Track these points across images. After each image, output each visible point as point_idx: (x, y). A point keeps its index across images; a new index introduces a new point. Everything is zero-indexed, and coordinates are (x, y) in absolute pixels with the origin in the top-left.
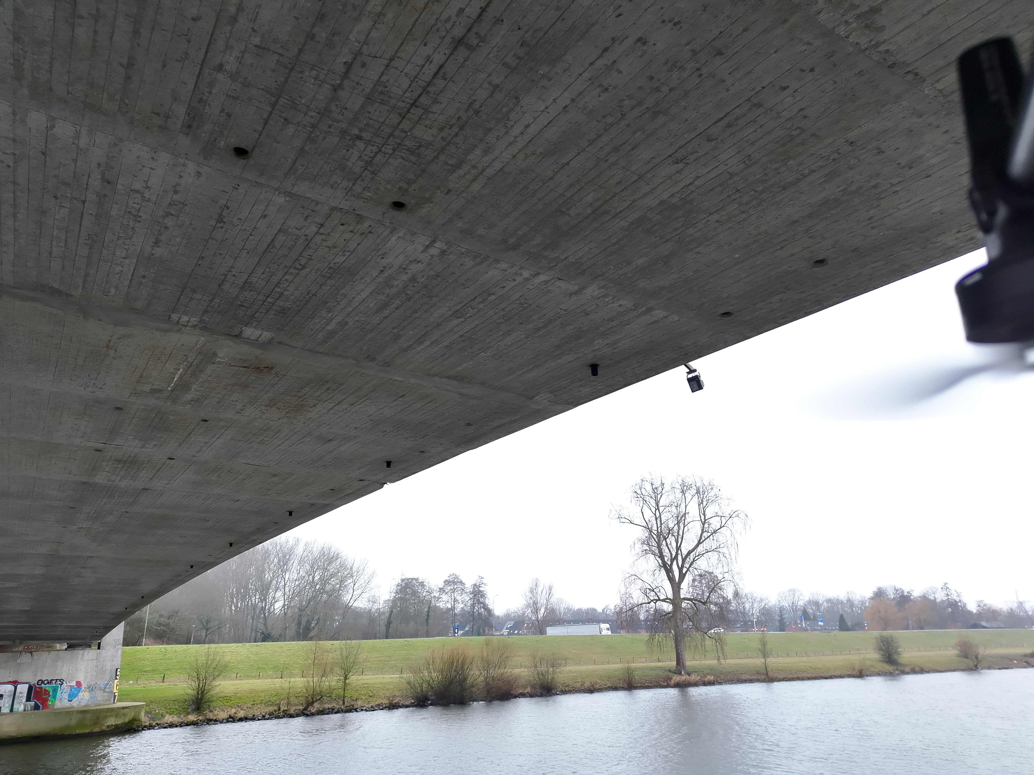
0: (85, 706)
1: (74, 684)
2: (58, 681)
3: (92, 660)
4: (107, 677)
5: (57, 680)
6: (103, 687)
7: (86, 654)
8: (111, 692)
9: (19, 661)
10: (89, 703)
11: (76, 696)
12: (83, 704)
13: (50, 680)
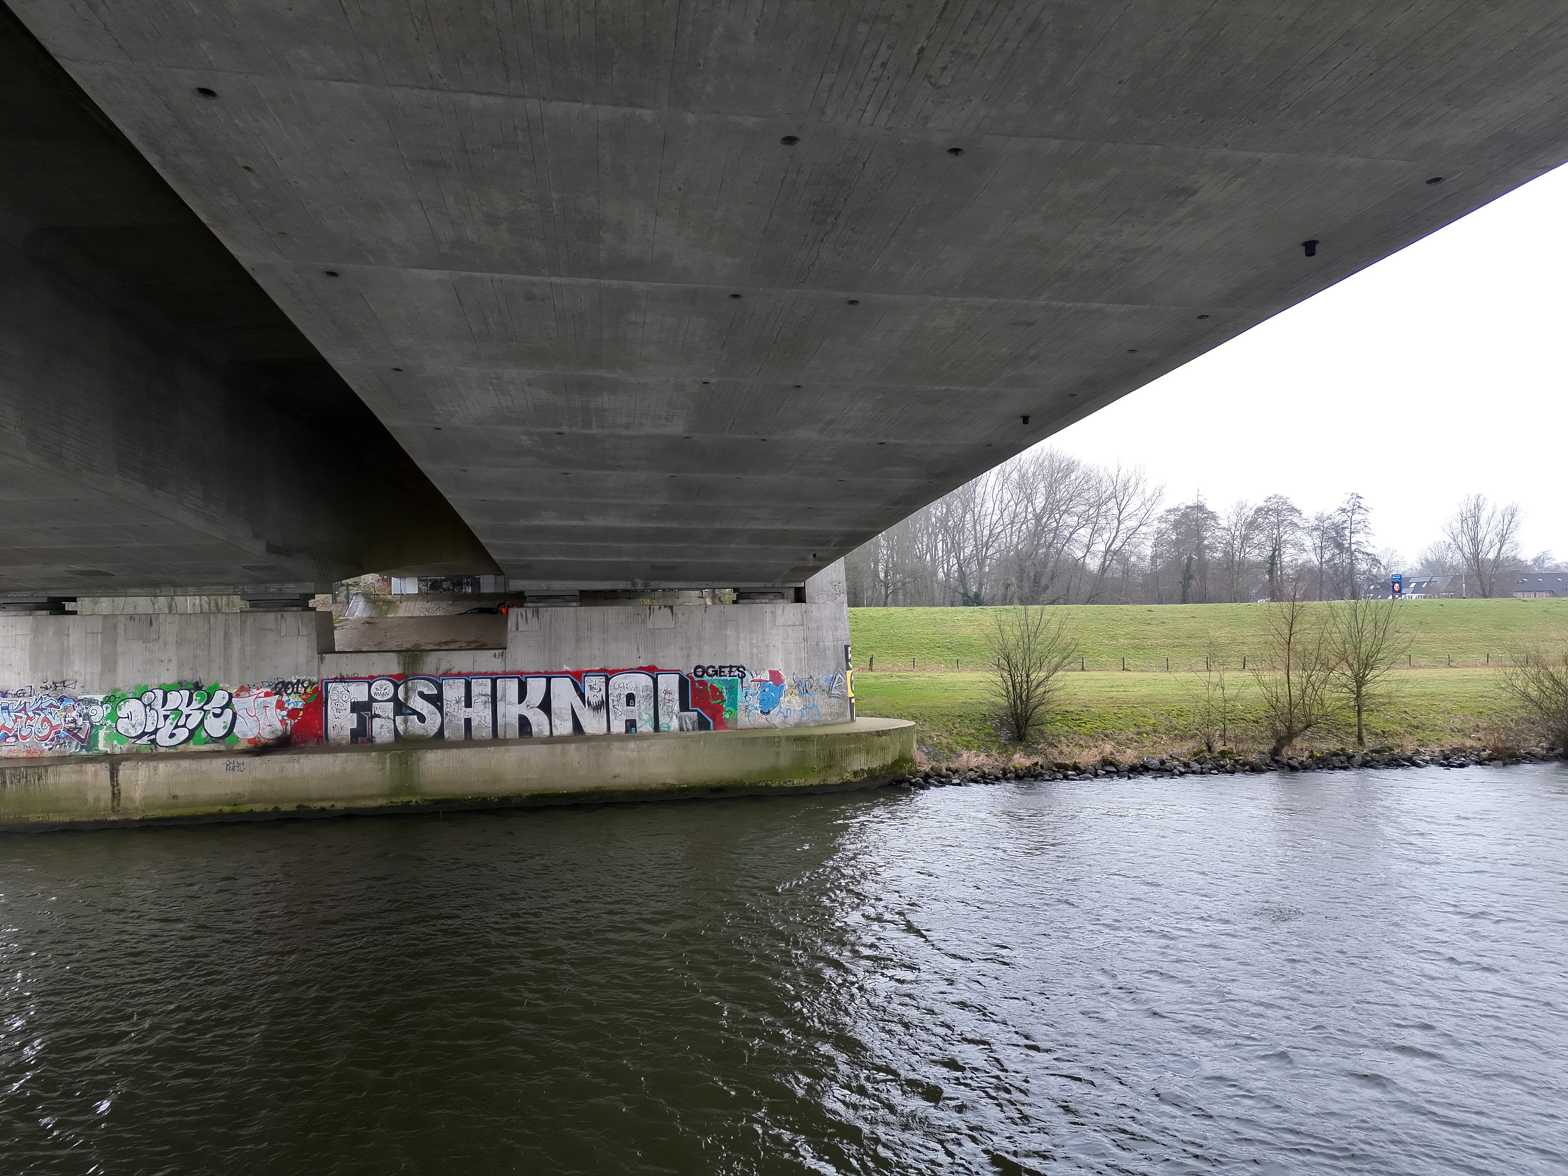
0: (797, 725)
1: (766, 676)
2: (734, 669)
3: (794, 625)
4: (831, 664)
5: (731, 667)
6: (825, 685)
7: (779, 612)
8: (844, 696)
9: (650, 625)
10: (805, 718)
11: (776, 702)
12: (793, 719)
13: (717, 667)
